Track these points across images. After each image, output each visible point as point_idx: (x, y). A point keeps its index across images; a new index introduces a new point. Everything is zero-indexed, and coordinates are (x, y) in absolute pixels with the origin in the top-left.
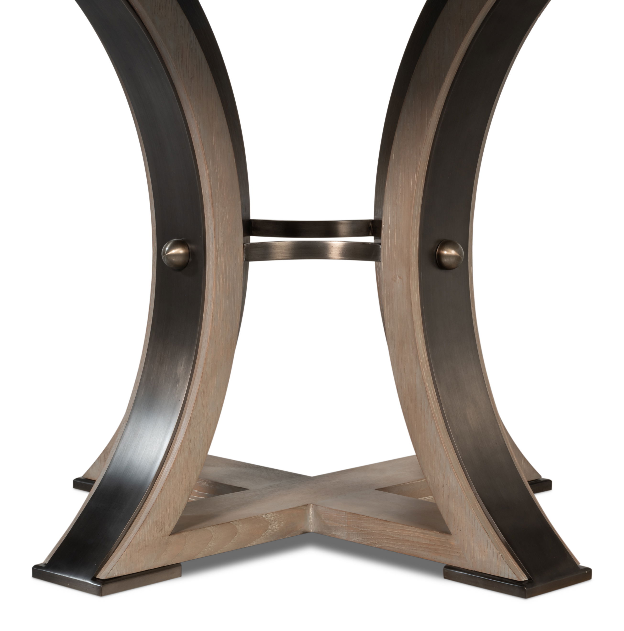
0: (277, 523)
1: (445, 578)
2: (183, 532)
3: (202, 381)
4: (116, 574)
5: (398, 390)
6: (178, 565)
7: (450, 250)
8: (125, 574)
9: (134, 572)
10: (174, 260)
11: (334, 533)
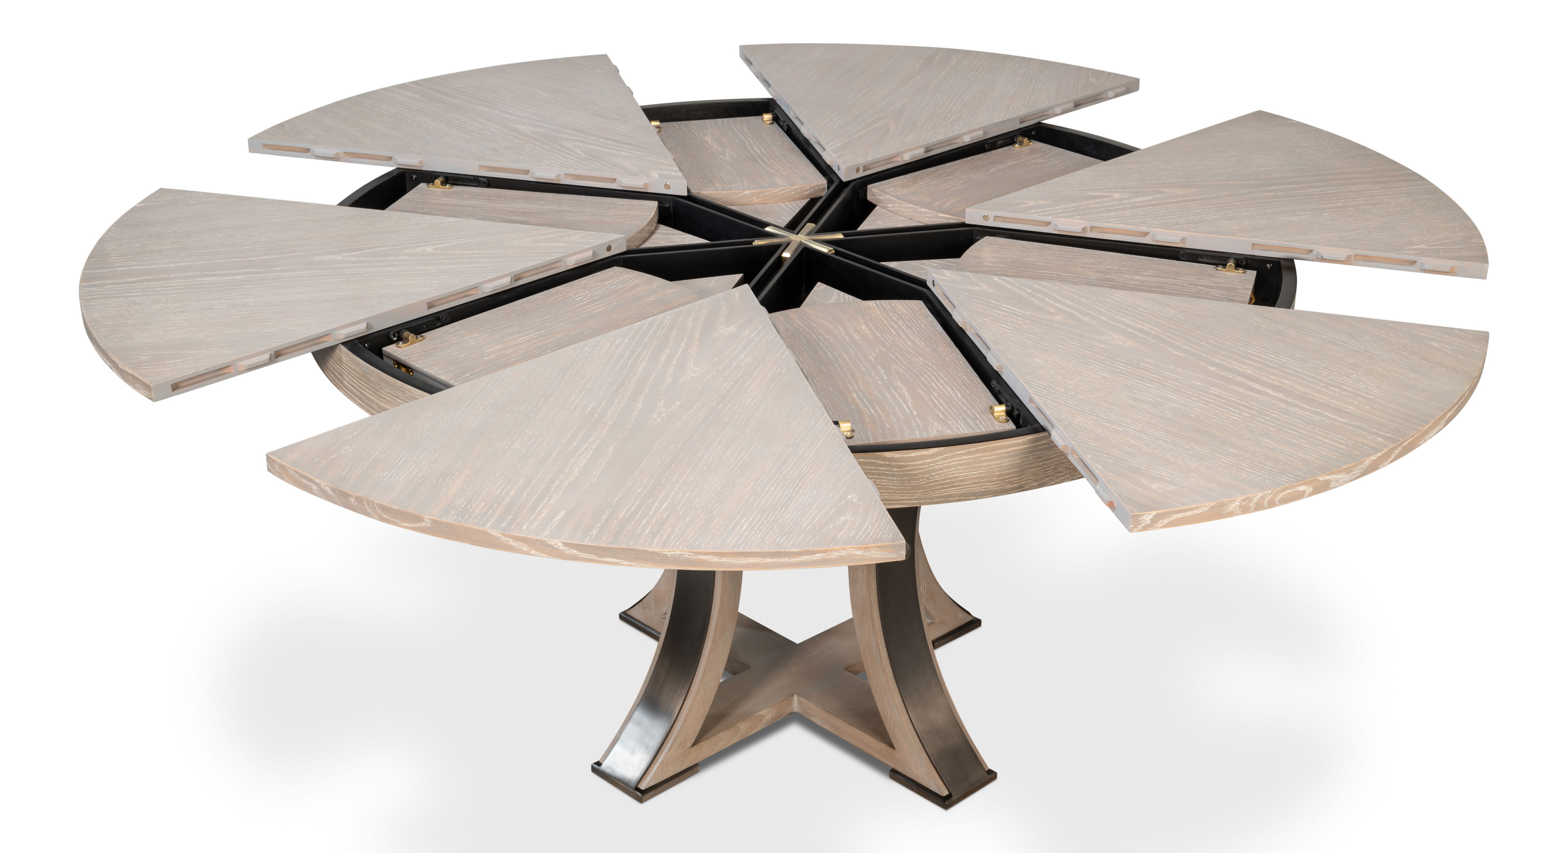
0: (769, 714)
2: (702, 741)
6: (696, 766)
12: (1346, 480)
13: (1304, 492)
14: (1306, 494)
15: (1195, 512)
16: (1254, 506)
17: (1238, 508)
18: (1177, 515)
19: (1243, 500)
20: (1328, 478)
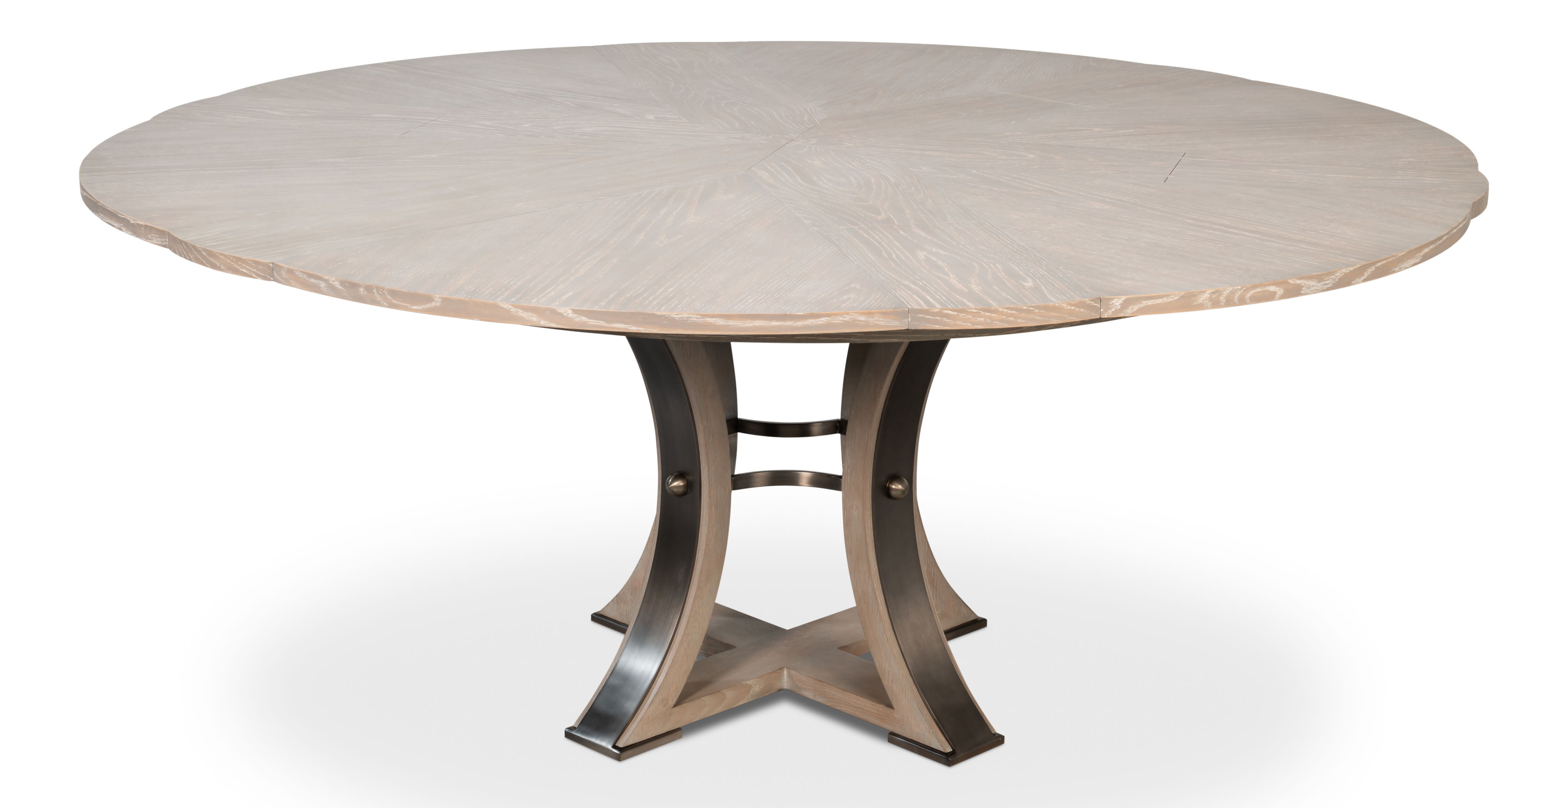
0: (757, 686)
1: (889, 742)
2: (683, 703)
3: (698, 588)
4: (631, 742)
5: (854, 593)
6: (679, 729)
7: (897, 485)
8: (638, 742)
9: (645, 739)
10: (675, 490)
11: (803, 693)
12: (1318, 289)
13: (1275, 293)
14: (1277, 296)
15: (1165, 300)
16: (1224, 301)
17: (1208, 301)
18: (1146, 302)
19: (1213, 293)
20: (1298, 282)
